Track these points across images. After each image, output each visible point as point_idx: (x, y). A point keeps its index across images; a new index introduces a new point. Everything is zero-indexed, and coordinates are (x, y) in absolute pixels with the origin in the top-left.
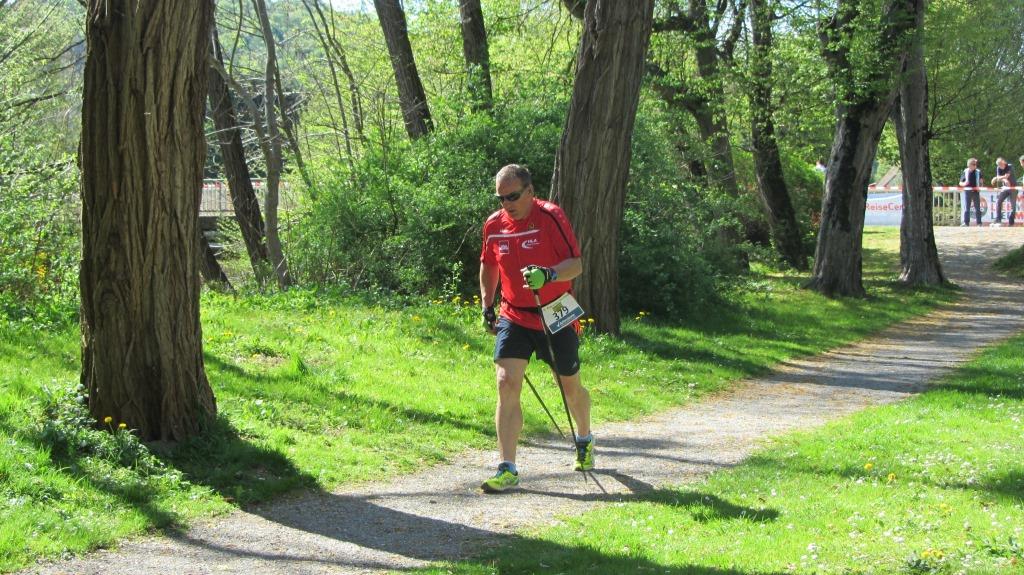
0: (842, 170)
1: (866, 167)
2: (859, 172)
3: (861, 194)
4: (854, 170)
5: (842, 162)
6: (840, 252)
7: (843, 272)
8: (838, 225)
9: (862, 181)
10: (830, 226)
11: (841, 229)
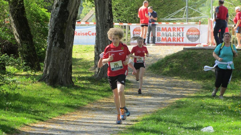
0: (60, 12)
1: (75, 11)
2: (70, 14)
3: (72, 26)
4: (68, 12)
5: (61, 7)
6: (59, 60)
7: (61, 72)
8: (58, 44)
9: (72, 19)
10: (54, 45)
11: (60, 47)
